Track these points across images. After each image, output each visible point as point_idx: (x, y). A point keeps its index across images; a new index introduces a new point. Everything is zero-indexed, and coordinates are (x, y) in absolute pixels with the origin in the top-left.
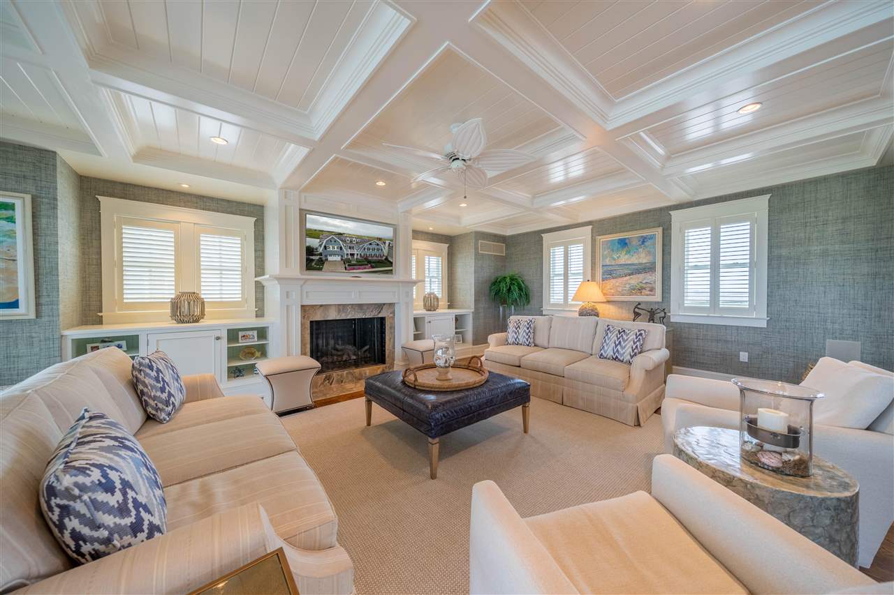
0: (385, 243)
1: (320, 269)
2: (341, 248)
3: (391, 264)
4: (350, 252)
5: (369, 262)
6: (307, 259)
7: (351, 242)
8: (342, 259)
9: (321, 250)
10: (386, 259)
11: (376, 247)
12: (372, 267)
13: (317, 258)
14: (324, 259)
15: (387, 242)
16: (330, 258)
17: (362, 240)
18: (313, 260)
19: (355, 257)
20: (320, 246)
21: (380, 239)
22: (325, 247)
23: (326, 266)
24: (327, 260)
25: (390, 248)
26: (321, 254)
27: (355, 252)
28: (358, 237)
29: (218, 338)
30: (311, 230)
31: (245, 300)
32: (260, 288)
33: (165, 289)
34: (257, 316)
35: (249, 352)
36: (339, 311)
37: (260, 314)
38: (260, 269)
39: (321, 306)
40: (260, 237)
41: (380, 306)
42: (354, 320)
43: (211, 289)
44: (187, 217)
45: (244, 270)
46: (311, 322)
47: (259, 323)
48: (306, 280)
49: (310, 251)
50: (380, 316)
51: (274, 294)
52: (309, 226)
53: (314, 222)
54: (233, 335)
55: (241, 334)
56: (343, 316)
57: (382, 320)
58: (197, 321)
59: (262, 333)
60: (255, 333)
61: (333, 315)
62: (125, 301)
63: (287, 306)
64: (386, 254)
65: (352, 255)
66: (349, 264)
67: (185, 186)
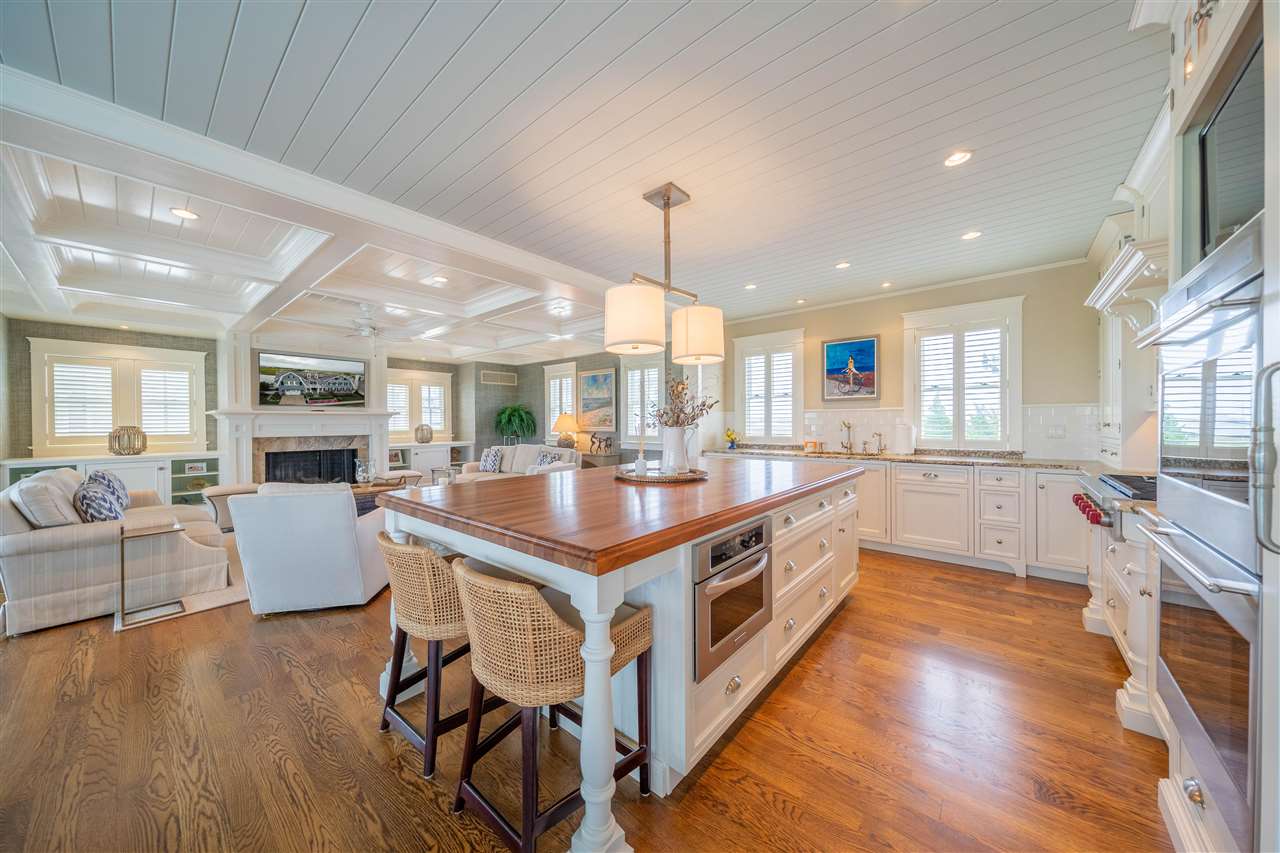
0: (354, 378)
1: (277, 404)
2: (301, 383)
3: (363, 397)
4: (311, 386)
5: (336, 396)
6: (261, 395)
7: (313, 377)
8: (302, 394)
9: (277, 385)
10: (356, 392)
11: (344, 381)
12: (339, 401)
13: (273, 392)
14: (281, 393)
15: (357, 377)
16: (287, 393)
17: (324, 376)
18: (268, 395)
19: (318, 391)
20: (277, 382)
21: (348, 374)
22: (282, 383)
23: (283, 401)
24: (284, 394)
25: (362, 382)
26: (277, 389)
27: (318, 386)
28: (320, 373)
29: (161, 469)
30: (265, 367)
31: (194, 434)
32: (211, 422)
33: (101, 422)
34: (208, 449)
35: (199, 483)
36: (300, 443)
37: (212, 445)
38: (212, 402)
39: (279, 438)
40: (211, 371)
41: (351, 438)
42: (320, 451)
43: (153, 424)
44: (126, 354)
45: (192, 403)
46: (266, 454)
47: (211, 455)
48: (258, 415)
49: (264, 387)
50: (350, 447)
51: (224, 427)
52: (262, 364)
53: (268, 360)
54: (178, 466)
55: (187, 466)
56: (305, 448)
57: (354, 453)
58: (138, 453)
59: (213, 464)
60: (204, 465)
61: (292, 447)
62: (57, 435)
63: (237, 439)
64: (355, 388)
65: (315, 389)
66: (311, 398)
67: (125, 327)
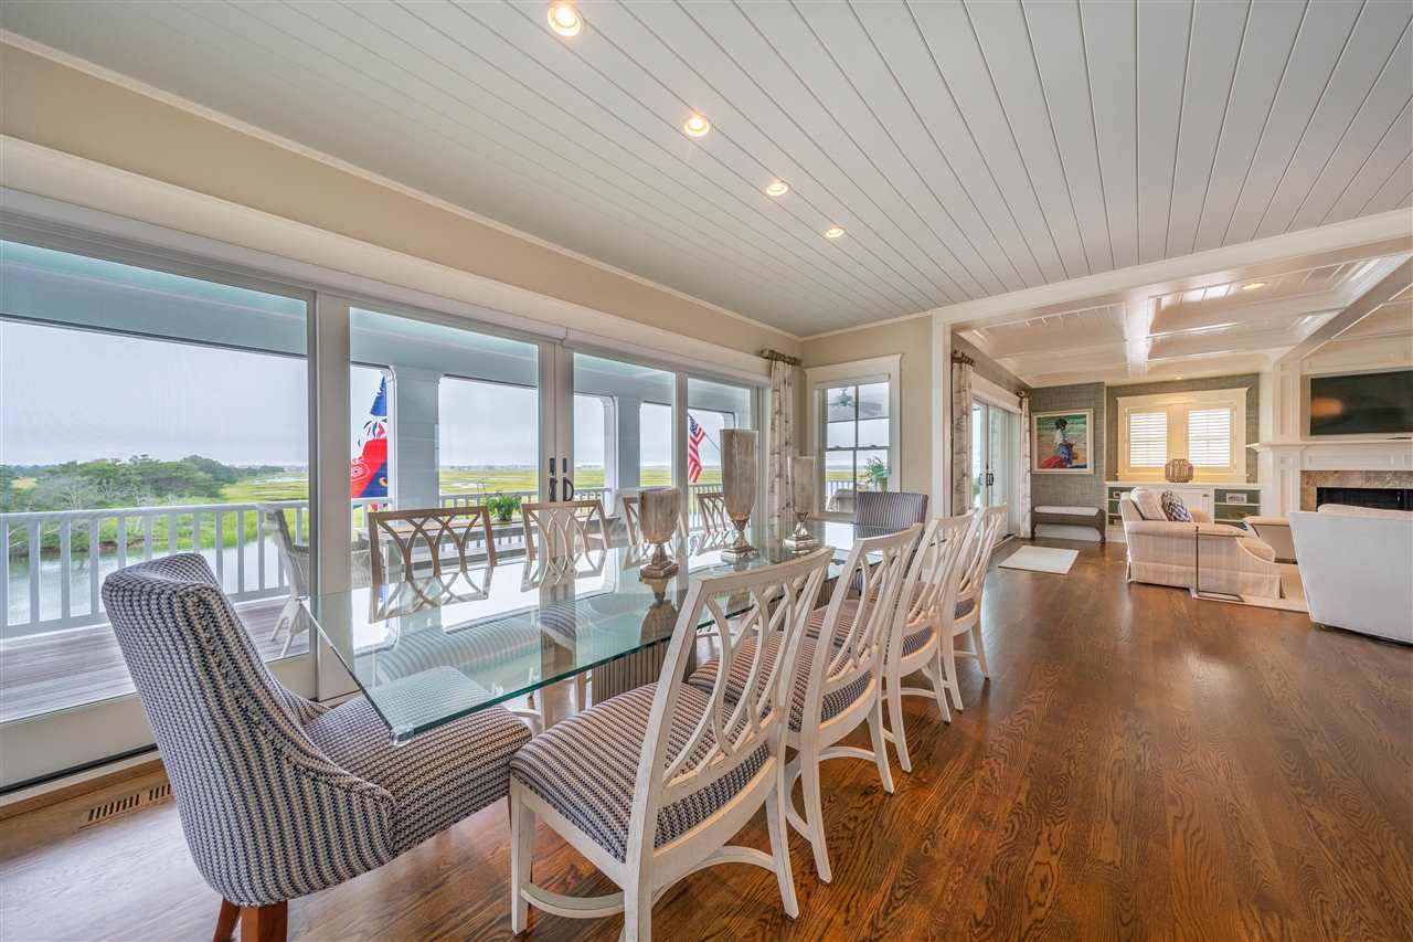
6: (1313, 425)
29: (1206, 496)
31: (1234, 466)
32: (1252, 456)
33: (1159, 457)
34: (1248, 482)
35: (1239, 512)
36: (1368, 479)
37: (1252, 478)
38: (1253, 434)
39: (1336, 472)
40: (1253, 405)
43: (1197, 457)
44: (1177, 400)
45: (1233, 438)
46: (1319, 489)
47: (1251, 487)
48: (1308, 446)
51: (1267, 460)
54: (1220, 495)
55: (1228, 495)
56: (1377, 485)
58: (1187, 481)
59: (1254, 496)
60: (1245, 496)
61: (1356, 483)
62: (1132, 465)
63: (1282, 472)
67: (1179, 378)
